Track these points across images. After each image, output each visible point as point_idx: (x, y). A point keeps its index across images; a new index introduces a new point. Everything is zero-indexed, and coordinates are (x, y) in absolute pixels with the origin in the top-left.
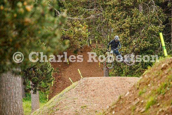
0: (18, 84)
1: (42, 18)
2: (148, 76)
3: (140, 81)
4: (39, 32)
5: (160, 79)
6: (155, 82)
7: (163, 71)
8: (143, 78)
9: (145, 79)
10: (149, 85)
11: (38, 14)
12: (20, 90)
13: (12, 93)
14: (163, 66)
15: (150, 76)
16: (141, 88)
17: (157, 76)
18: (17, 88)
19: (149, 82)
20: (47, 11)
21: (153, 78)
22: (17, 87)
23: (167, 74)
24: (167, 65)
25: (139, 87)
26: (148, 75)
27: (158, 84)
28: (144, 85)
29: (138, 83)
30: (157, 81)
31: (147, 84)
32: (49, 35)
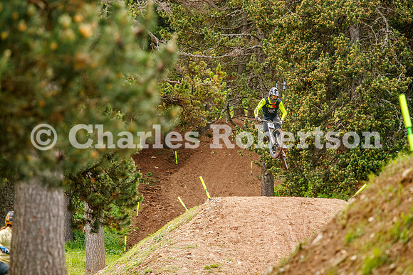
0: (57, 210)
1: (119, 53)
2: (369, 198)
3: (349, 209)
4: (110, 87)
7: (406, 187)
8: (356, 202)
9: (361, 204)
10: (371, 219)
11: (107, 43)
12: (59, 222)
13: (40, 229)
15: (373, 198)
18: (52, 218)
20: (131, 38)
21: (381, 202)
22: (54, 216)
26: (369, 195)
27: (392, 219)
29: (344, 213)
30: (391, 211)
31: (366, 217)
32: (134, 93)
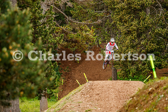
0: (16, 102)
2: (137, 99)
3: (129, 103)
5: (146, 104)
6: (142, 105)
7: (150, 96)
9: (134, 101)
10: (137, 108)
13: (10, 110)
14: (150, 89)
15: (138, 99)
16: (129, 110)
17: (145, 100)
18: (15, 106)
19: (137, 105)
21: (141, 101)
23: (152, 99)
24: (154, 89)
25: (128, 109)
26: (137, 97)
28: (132, 107)
29: (128, 104)
30: (144, 105)
31: (135, 107)
